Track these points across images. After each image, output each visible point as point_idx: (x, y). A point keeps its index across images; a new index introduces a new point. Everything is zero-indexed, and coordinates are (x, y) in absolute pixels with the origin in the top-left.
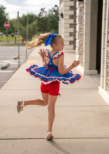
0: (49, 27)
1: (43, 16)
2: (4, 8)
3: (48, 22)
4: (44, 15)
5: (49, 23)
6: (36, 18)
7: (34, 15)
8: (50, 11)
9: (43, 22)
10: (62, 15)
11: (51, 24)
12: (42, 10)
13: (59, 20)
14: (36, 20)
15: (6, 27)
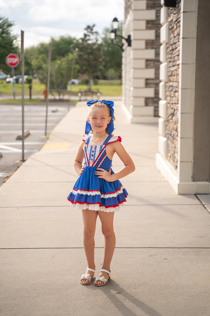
0: (103, 64)
1: (90, 42)
2: (10, 25)
3: (102, 53)
4: (92, 39)
5: (103, 57)
6: (77, 45)
7: (75, 39)
8: (107, 30)
9: (89, 54)
10: (129, 40)
11: (108, 59)
12: (89, 30)
13: (123, 51)
14: (77, 50)
15: (12, 64)
